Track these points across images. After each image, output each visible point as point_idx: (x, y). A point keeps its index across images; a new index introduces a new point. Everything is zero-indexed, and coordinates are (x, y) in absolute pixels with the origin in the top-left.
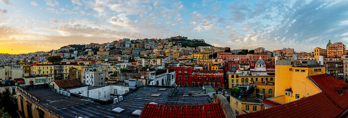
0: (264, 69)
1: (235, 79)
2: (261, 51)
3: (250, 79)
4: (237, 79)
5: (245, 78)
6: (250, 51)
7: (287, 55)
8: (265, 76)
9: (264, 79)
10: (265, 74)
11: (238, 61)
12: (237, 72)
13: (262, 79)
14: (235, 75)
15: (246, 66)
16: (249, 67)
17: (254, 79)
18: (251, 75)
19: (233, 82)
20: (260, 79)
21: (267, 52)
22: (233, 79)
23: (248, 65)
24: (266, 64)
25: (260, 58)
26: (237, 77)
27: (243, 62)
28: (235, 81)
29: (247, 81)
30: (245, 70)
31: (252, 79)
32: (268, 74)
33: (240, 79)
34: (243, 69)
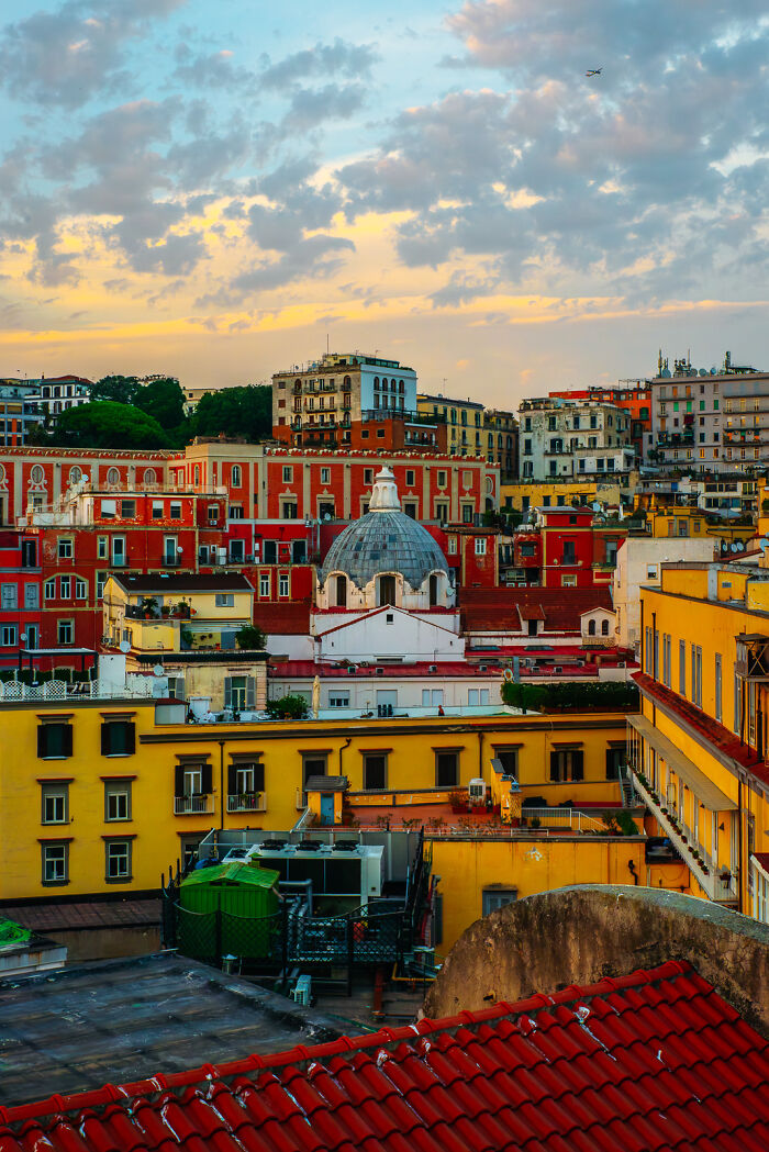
0: (439, 638)
1: (87, 764)
2: (364, 401)
3: (282, 762)
4: (119, 766)
5: (219, 758)
6: (209, 402)
7: (705, 457)
8: (480, 729)
9: (467, 764)
10: (480, 699)
11: (85, 538)
12: (115, 677)
13: (447, 766)
14: (87, 726)
15: (204, 604)
16: (242, 606)
17: (348, 764)
18: (292, 709)
19: (117, 808)
20: (411, 766)
21: (441, 417)
22: (55, 768)
23: (225, 583)
24: (454, 563)
25: (384, 494)
26: (118, 736)
27: (144, 545)
28: (86, 805)
29: (247, 780)
30: (193, 653)
31: (314, 767)
32: (513, 695)
33: (152, 769)
34: (165, 636)
